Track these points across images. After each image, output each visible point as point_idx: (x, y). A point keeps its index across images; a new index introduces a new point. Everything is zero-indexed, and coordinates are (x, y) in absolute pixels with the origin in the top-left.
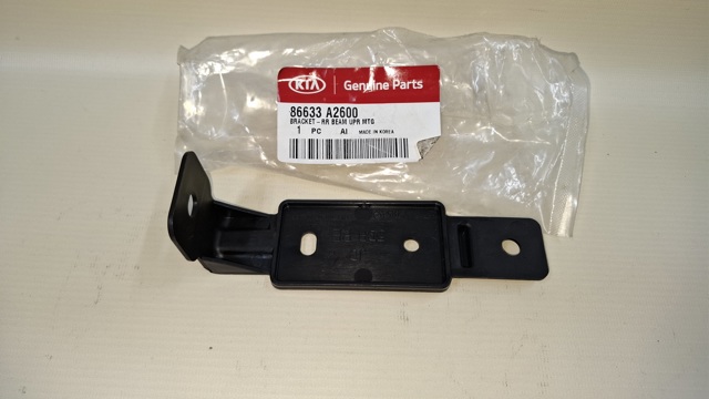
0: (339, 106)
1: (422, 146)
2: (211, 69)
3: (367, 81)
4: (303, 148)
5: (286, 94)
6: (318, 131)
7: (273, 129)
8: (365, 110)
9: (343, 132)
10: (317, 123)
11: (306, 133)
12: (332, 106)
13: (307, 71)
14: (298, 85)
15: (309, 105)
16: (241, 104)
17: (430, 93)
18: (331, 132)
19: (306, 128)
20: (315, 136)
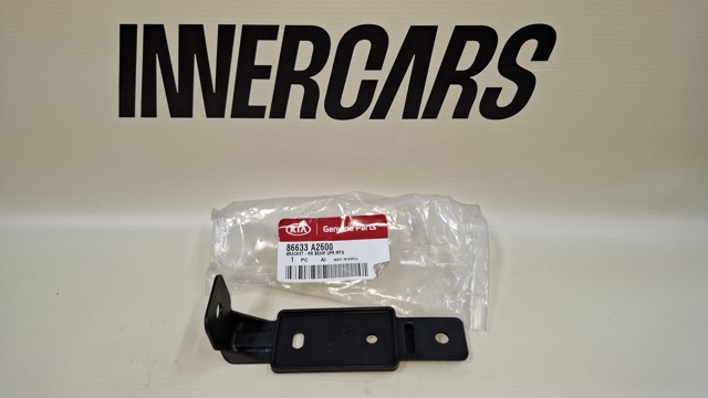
0: (320, 242)
1: (377, 267)
2: (235, 222)
3: (339, 226)
4: (295, 272)
5: (284, 236)
6: (306, 260)
7: (274, 261)
8: (337, 245)
9: (323, 260)
10: (305, 255)
11: (297, 261)
12: (315, 243)
13: (298, 221)
14: (293, 230)
15: (299, 243)
16: (254, 244)
17: (382, 233)
18: (315, 260)
19: (297, 259)
20: (303, 263)
